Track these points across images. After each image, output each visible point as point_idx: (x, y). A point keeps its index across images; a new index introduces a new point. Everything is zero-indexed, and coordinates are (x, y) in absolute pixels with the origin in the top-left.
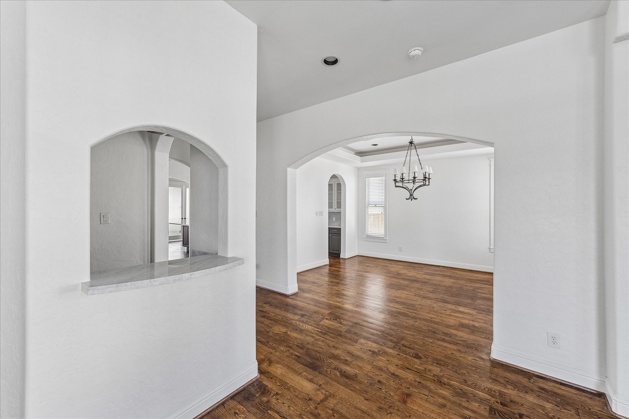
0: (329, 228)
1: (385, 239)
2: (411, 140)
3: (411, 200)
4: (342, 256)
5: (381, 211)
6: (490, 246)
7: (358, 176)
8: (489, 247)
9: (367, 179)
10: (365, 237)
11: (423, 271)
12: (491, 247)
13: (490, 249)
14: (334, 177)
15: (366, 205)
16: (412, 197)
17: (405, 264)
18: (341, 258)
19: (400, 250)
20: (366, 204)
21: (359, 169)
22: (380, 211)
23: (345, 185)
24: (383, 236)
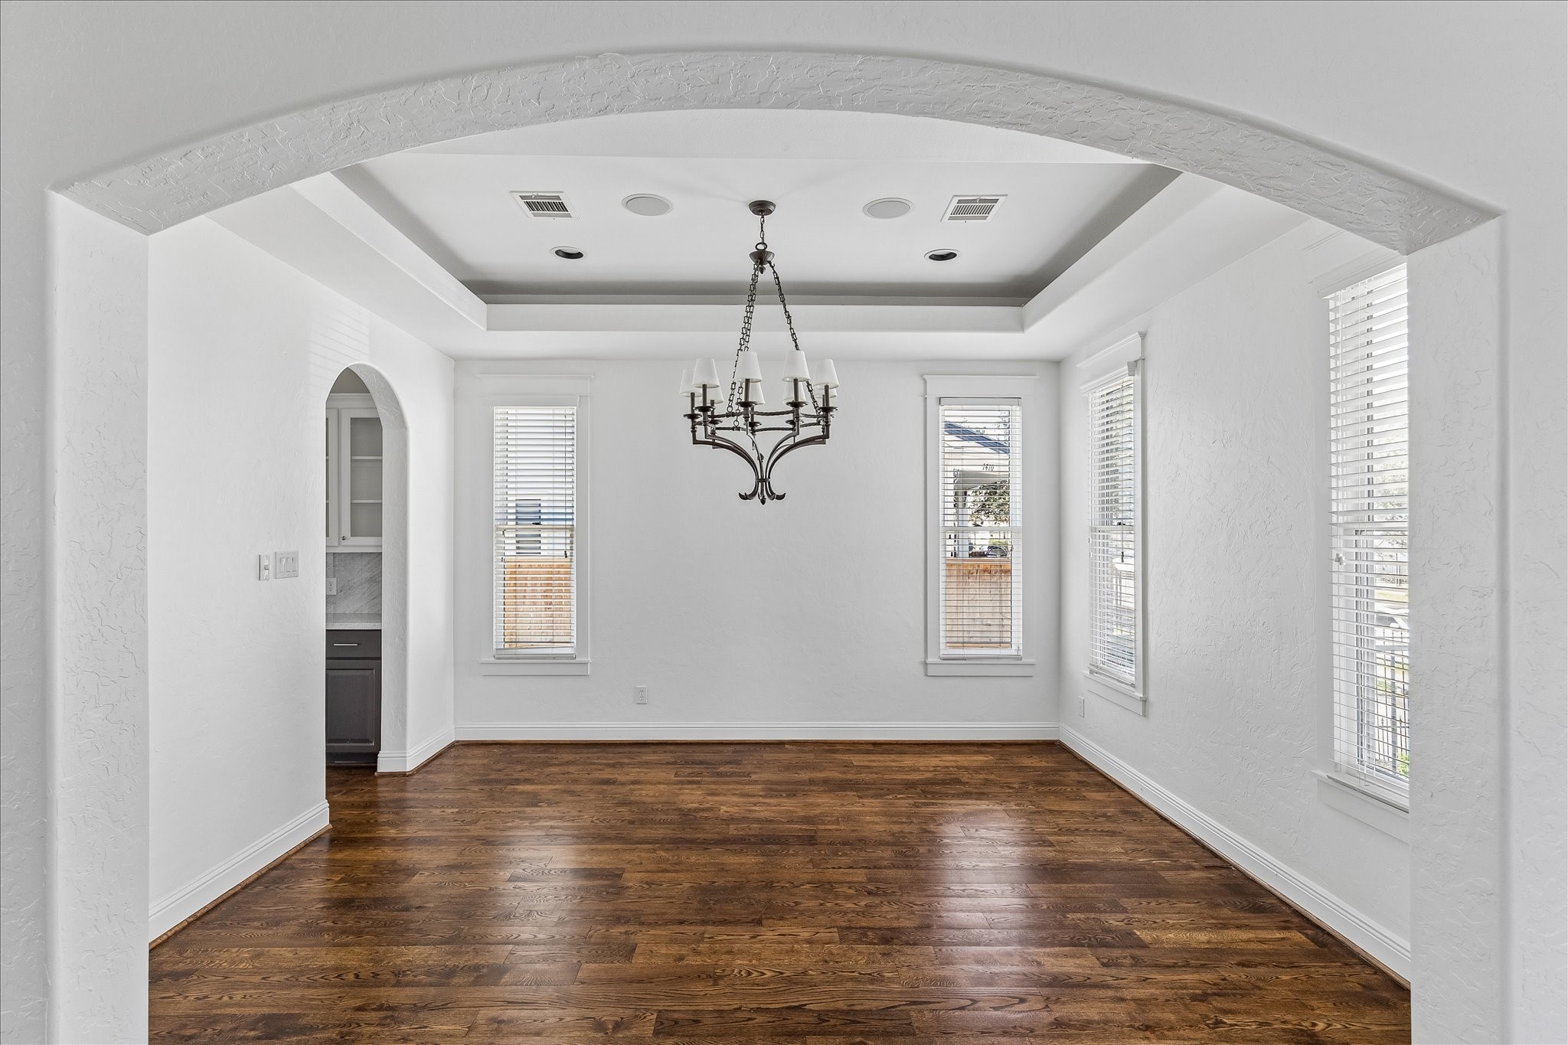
0: (330, 633)
1: (578, 660)
2: (761, 247)
3: (763, 502)
4: (384, 765)
5: (563, 547)
6: (926, 656)
7: (456, 396)
8: (923, 660)
9: (498, 410)
10: (492, 660)
11: (754, 777)
12: (929, 660)
13: (925, 664)
14: (350, 383)
15: (495, 523)
16: (763, 490)
17: (669, 757)
18: (384, 775)
19: (641, 698)
20: (495, 516)
21: (458, 363)
22: (556, 547)
23: (402, 424)
24: (569, 651)
